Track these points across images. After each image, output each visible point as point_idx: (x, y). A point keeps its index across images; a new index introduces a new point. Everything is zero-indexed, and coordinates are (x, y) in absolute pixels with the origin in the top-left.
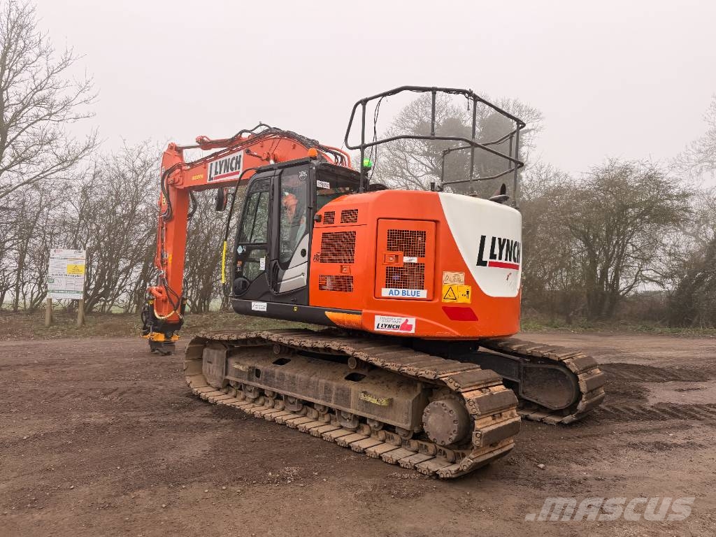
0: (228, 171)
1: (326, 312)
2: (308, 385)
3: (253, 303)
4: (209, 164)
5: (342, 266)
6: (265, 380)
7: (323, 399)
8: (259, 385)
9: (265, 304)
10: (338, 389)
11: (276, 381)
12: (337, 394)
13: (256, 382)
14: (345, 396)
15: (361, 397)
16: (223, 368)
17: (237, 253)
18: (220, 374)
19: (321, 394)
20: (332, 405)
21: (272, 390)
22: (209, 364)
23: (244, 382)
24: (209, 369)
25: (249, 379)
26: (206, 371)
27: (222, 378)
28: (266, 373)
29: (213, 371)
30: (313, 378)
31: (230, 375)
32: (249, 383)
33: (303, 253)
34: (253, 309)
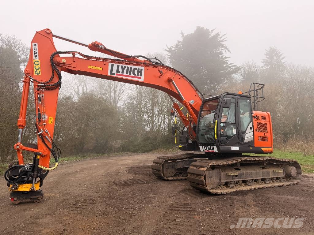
0: (130, 74)
2: (257, 174)
3: (232, 147)
4: (110, 65)
5: (264, 134)
6: (240, 177)
7: (262, 177)
8: (238, 179)
9: (238, 147)
10: (266, 172)
11: (245, 176)
12: (266, 174)
13: (236, 179)
14: (268, 173)
15: (273, 172)
16: (219, 178)
17: (220, 126)
18: (218, 181)
19: (261, 175)
20: (265, 177)
21: (243, 180)
22: (210, 178)
23: (230, 180)
24: (211, 180)
25: (233, 179)
26: (208, 182)
27: (219, 183)
28: (240, 174)
29: (213, 181)
30: (258, 171)
31: (222, 180)
32: (232, 180)
33: (251, 128)
34: (232, 149)
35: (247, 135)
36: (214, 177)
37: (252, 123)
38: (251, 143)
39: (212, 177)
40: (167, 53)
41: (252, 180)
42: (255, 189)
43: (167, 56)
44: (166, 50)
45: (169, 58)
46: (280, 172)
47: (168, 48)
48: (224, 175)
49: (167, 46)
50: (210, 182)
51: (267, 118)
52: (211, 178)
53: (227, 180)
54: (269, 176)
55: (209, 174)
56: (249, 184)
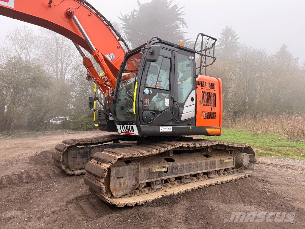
1: (206, 129)
2: (197, 165)
3: (161, 127)
5: (211, 108)
6: (172, 172)
7: (205, 169)
8: (168, 177)
9: (171, 127)
10: (210, 162)
11: (179, 170)
12: (210, 165)
13: (165, 176)
14: (213, 164)
15: (220, 162)
16: (136, 177)
17: (144, 93)
18: (134, 182)
19: (204, 168)
20: (209, 170)
21: (176, 176)
22: (119, 179)
23: (155, 179)
24: (120, 183)
25: (159, 176)
26: (115, 187)
27: (135, 185)
28: (172, 168)
29: (124, 184)
30: (199, 162)
31: (142, 180)
32: (158, 179)
33: (192, 99)
34: (161, 131)
35: (185, 110)
36: (127, 177)
37: (194, 91)
38: (191, 121)
39: (123, 177)
40: (122, 21)
41: (190, 175)
42: (192, 190)
43: (121, 26)
44: (121, 19)
45: (124, 28)
46: (229, 161)
47: (122, 16)
48: (144, 172)
49: (121, 14)
50: (118, 185)
51: (217, 87)
52: (121, 179)
53: (149, 179)
54: (215, 168)
55: (118, 171)
56: (186, 181)
